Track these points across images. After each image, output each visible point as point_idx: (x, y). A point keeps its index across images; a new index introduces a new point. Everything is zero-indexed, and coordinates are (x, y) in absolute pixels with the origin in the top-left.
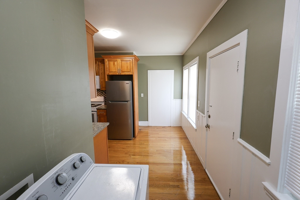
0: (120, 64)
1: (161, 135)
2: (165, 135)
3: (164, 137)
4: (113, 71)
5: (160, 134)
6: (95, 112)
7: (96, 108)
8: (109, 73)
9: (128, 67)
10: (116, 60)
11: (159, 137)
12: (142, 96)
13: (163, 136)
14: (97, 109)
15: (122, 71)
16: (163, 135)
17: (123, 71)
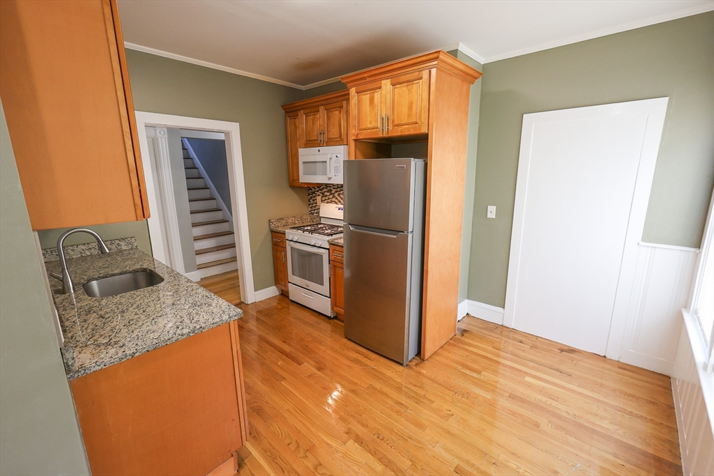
0: (389, 97)
1: (529, 386)
2: (550, 397)
3: (535, 406)
4: (369, 126)
5: (528, 379)
6: (324, 251)
7: (328, 239)
8: (357, 135)
9: (414, 107)
10: (375, 85)
11: (512, 397)
12: (489, 215)
13: (539, 397)
14: (331, 244)
15: (393, 121)
16: (541, 391)
17: (396, 122)
